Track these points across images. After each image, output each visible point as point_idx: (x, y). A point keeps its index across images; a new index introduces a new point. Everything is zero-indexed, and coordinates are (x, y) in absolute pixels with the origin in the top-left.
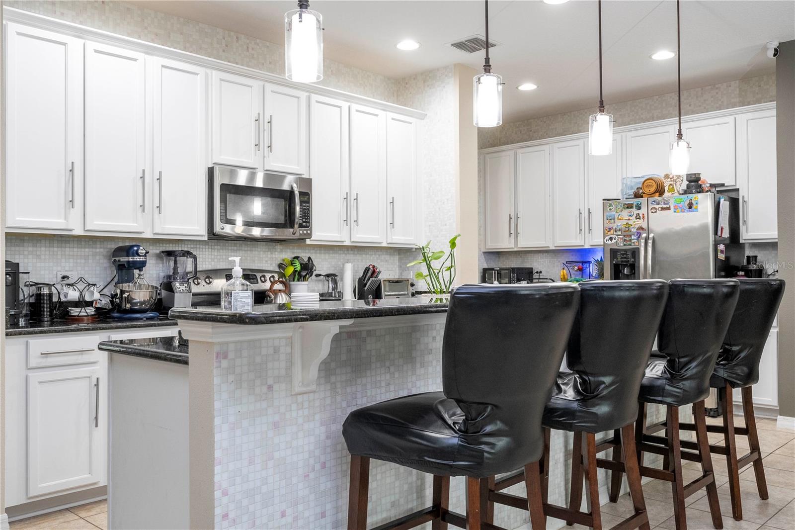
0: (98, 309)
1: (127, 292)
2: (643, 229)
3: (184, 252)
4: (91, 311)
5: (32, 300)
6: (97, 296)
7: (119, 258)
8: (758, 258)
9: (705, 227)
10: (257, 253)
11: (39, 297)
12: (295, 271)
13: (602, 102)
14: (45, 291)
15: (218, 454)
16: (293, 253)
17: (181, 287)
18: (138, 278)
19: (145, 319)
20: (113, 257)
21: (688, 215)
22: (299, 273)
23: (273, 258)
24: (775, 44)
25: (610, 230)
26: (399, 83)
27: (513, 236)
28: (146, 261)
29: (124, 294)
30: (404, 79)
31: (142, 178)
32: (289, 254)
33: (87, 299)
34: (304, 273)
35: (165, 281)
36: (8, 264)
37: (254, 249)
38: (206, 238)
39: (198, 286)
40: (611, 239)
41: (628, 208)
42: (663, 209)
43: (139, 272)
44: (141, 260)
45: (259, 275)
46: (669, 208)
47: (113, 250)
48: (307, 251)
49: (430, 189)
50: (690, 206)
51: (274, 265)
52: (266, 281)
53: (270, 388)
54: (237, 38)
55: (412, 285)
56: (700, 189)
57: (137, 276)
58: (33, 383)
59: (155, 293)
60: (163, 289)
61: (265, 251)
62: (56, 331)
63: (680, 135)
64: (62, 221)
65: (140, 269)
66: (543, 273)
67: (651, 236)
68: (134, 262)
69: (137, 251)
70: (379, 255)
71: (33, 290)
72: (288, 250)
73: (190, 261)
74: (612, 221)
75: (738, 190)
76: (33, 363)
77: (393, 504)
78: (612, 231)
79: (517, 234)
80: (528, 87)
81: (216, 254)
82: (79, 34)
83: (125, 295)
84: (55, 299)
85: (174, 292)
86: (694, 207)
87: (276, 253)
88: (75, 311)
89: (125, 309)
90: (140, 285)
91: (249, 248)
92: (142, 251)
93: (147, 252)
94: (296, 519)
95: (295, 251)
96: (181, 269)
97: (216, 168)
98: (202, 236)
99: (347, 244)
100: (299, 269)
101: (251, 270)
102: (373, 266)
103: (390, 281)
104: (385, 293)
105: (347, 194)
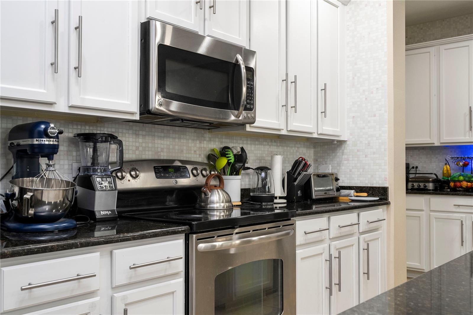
1: (30, 190)
3: (106, 135)
7: (17, 141)
10: (185, 141)
12: (229, 163)
16: (222, 142)
17: (103, 182)
18: (46, 170)
19: (57, 231)
20: (9, 140)
22: (233, 165)
23: (201, 148)
28: (58, 145)
29: (26, 193)
31: (55, 22)
32: (217, 143)
34: (238, 165)
35: (81, 174)
37: (182, 136)
38: (137, 117)
39: (122, 181)
43: (47, 162)
44: (51, 143)
45: (189, 167)
47: (9, 131)
48: (235, 141)
49: (354, 78)
51: (202, 156)
52: (198, 175)
55: (337, 180)
57: (44, 167)
59: (70, 192)
60: (78, 185)
61: (194, 140)
65: (50, 157)
66: (421, 168)
68: (41, 147)
69: (46, 130)
70: (298, 148)
72: (217, 140)
73: (114, 147)
81: (140, 140)
83: (28, 196)
85: (94, 190)
87: (205, 142)
89: (27, 217)
90: (49, 180)
91: (177, 136)
92: (52, 130)
93: (61, 132)
95: (224, 140)
96: (102, 159)
97: (152, 23)
98: (132, 114)
99: (284, 132)
100: (232, 161)
101: (181, 161)
102: (303, 159)
103: (318, 176)
104: (314, 188)
105: (287, 75)
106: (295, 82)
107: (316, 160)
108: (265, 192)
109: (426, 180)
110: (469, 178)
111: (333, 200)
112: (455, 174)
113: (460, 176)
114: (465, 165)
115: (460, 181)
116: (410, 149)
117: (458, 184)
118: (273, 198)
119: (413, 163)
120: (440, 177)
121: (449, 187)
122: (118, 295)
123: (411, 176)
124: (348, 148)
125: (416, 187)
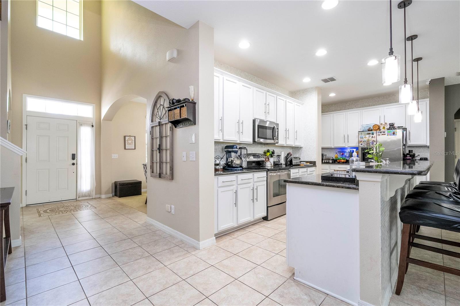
2: (375, 141)
3: (245, 147)
8: (413, 151)
9: (399, 140)
12: (270, 154)
17: (244, 159)
21: (393, 136)
23: (262, 150)
24: (430, 80)
25: (361, 141)
26: (293, 93)
30: (295, 92)
31: (238, 122)
32: (266, 148)
34: (273, 155)
40: (362, 144)
41: (368, 134)
42: (382, 134)
44: (237, 150)
45: (260, 155)
46: (385, 134)
47: (225, 147)
50: (394, 133)
51: (263, 152)
52: (262, 157)
54: (254, 77)
55: (300, 159)
56: (394, 128)
61: (260, 148)
64: (218, 137)
65: (236, 153)
66: (327, 155)
67: (378, 143)
68: (235, 151)
69: (237, 147)
70: (287, 149)
73: (246, 150)
74: (362, 138)
75: (406, 128)
76: (219, 185)
78: (362, 142)
80: (332, 95)
82: (222, 74)
86: (395, 134)
91: (256, 147)
95: (268, 148)
96: (243, 153)
97: (256, 120)
98: (251, 142)
99: (285, 145)
100: (271, 154)
101: (258, 154)
102: (290, 153)
103: (294, 158)
104: (293, 162)
105: (286, 129)
106: (288, 131)
107: (293, 153)
108: (279, 162)
109: (329, 159)
110: (344, 159)
111: (298, 165)
112: (339, 157)
113: (341, 158)
114: (343, 154)
115: (341, 160)
116: (323, 149)
117: (340, 161)
118: (281, 164)
119: (325, 153)
120: (334, 158)
121: (337, 162)
122: (255, 184)
123: (324, 158)
124: (303, 149)
125: (326, 162)
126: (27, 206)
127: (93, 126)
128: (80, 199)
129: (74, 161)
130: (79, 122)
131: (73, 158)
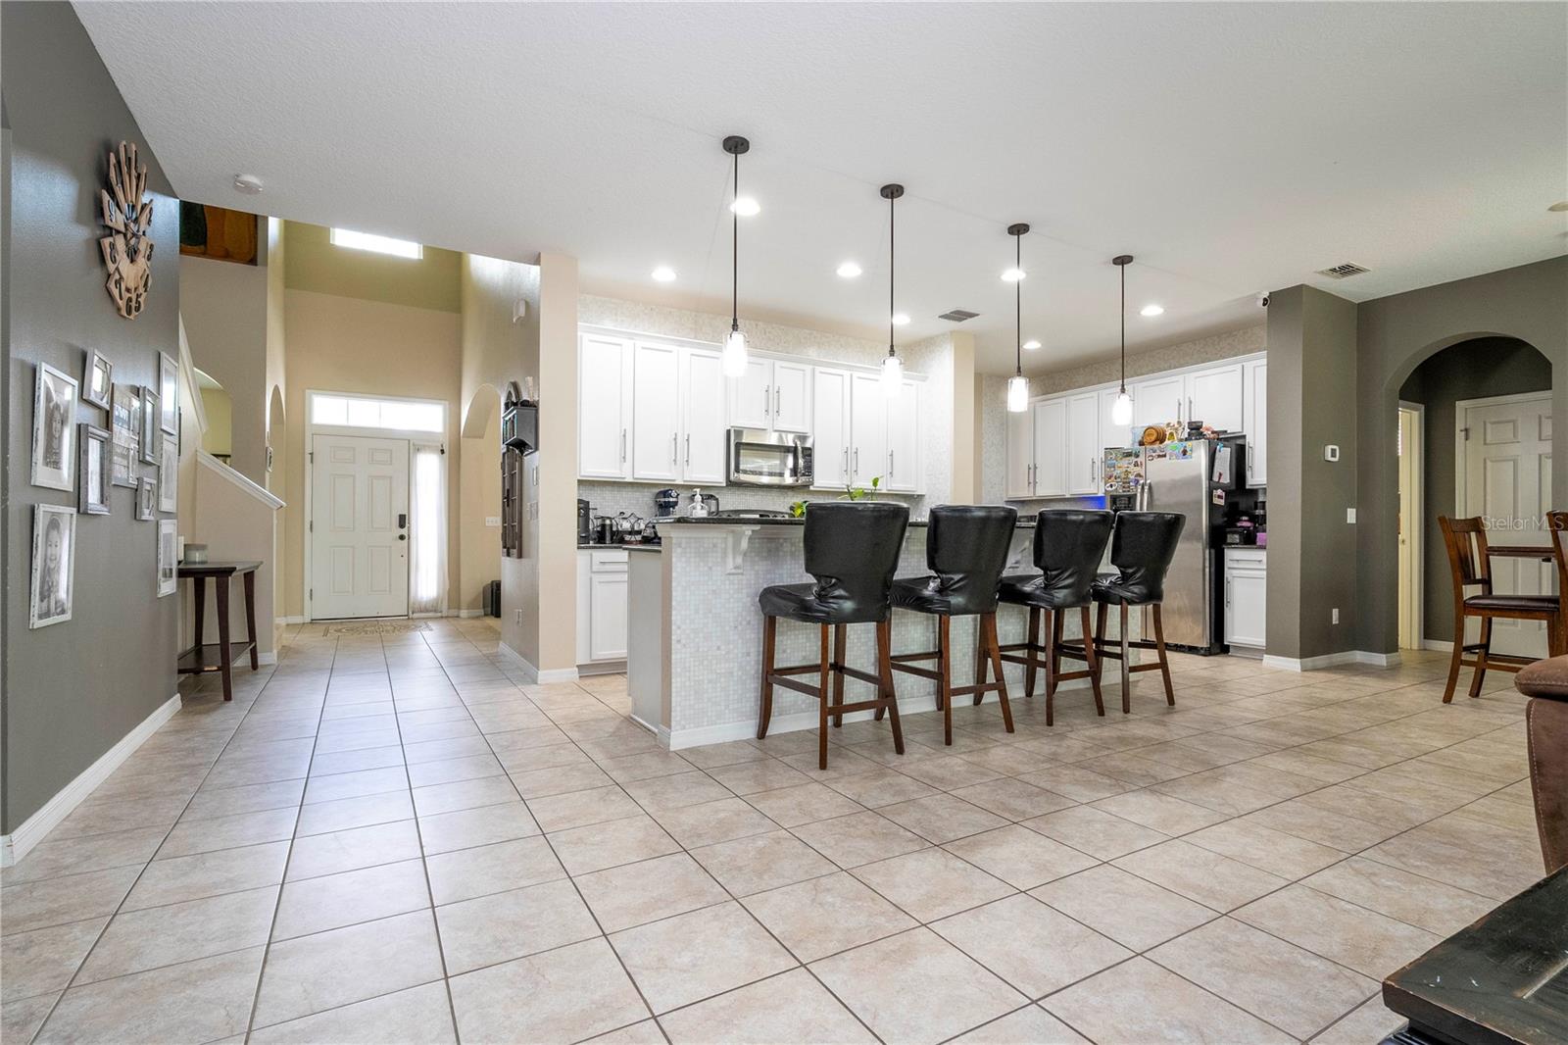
0: (643, 537)
2: (1140, 476)
3: (709, 496)
4: (639, 538)
5: (599, 529)
6: (643, 527)
7: (660, 499)
9: (1199, 474)
10: (771, 497)
11: (603, 526)
13: (1019, 368)
14: (608, 522)
15: (674, 603)
16: (803, 498)
20: (655, 498)
21: (1183, 461)
23: (785, 502)
24: (1266, 294)
25: (1110, 477)
26: (906, 349)
27: (1032, 484)
28: (678, 501)
30: (910, 346)
31: (675, 439)
32: (799, 499)
33: (636, 528)
36: (580, 501)
37: (769, 494)
38: (724, 485)
40: (1111, 486)
41: (1127, 456)
42: (1159, 456)
44: (675, 500)
45: (771, 515)
46: (1165, 456)
47: (655, 493)
48: (816, 497)
50: (1185, 452)
51: (786, 508)
53: (710, 568)
56: (1201, 435)
57: (671, 512)
58: (595, 583)
62: (615, 548)
63: (1123, 390)
64: (618, 471)
65: (673, 507)
67: (1148, 482)
68: (670, 502)
69: (671, 494)
71: (599, 522)
72: (799, 496)
73: (713, 502)
74: (1112, 469)
75: (1244, 437)
76: (595, 568)
77: (804, 658)
78: (1112, 479)
79: (1035, 482)
81: (736, 498)
82: (631, 336)
84: (614, 529)
86: (1188, 454)
87: (788, 498)
88: (627, 538)
91: (764, 494)
92: (674, 494)
93: (678, 495)
94: (728, 653)
95: (805, 496)
97: (732, 430)
98: (720, 482)
106: (857, 453)
126: (313, 621)
127: (442, 452)
128: (416, 615)
129: (404, 531)
130: (415, 444)
131: (402, 526)
